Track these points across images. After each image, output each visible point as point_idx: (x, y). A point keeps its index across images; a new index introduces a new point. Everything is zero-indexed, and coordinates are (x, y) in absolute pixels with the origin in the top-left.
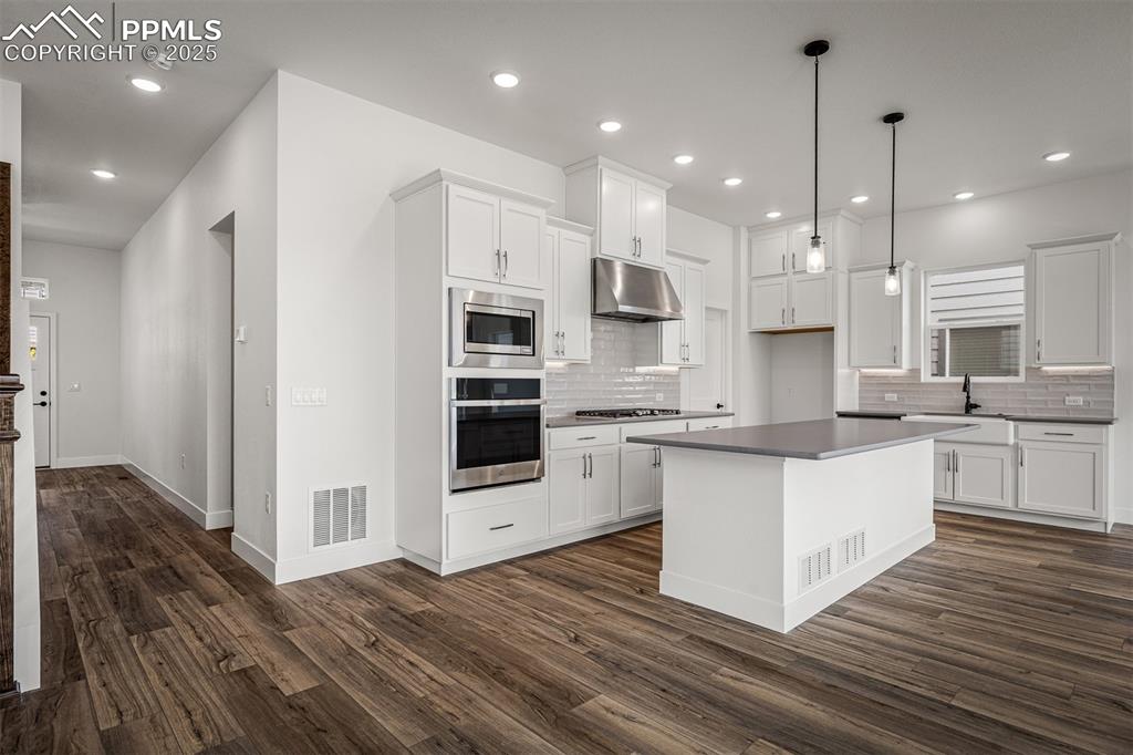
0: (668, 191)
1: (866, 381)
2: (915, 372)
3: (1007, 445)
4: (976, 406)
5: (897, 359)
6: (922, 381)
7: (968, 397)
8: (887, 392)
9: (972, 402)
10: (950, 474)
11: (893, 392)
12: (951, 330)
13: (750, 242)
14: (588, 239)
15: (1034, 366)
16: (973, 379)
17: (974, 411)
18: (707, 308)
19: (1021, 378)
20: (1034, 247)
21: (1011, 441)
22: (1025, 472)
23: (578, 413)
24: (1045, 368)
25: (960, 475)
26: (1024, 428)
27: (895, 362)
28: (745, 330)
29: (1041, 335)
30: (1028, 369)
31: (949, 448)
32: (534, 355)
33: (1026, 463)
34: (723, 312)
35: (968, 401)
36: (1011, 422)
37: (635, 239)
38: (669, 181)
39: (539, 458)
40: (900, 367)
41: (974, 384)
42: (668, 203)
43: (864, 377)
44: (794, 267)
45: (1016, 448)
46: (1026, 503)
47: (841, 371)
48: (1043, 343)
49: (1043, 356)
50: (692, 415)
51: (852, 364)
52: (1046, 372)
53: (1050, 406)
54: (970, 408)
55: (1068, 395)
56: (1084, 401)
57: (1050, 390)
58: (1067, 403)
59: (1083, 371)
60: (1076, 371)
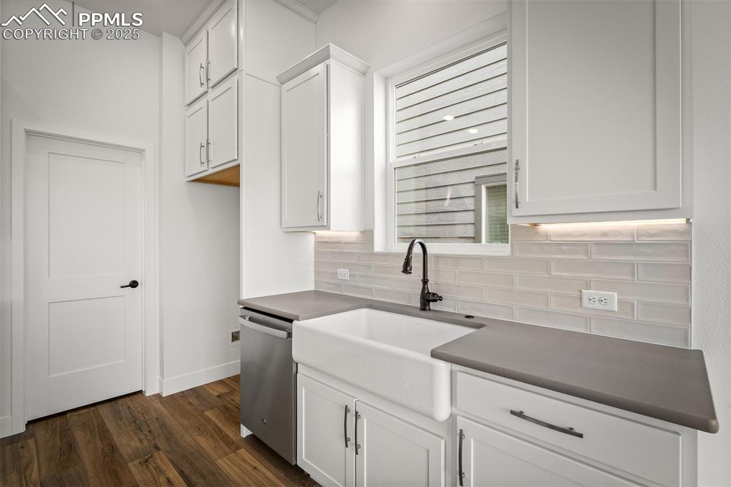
2: (365, 236)
6: (377, 249)
7: (425, 280)
8: (340, 266)
10: (351, 452)
11: (345, 265)
17: (432, 306)
19: (507, 249)
21: (442, 410)
24: (545, 226)
27: (320, 220)
30: (514, 228)
35: (425, 288)
36: (443, 363)
44: (208, 80)
54: (427, 301)
55: (588, 287)
56: (619, 302)
57: (554, 273)
58: (586, 303)
59: (619, 233)
60: (605, 234)
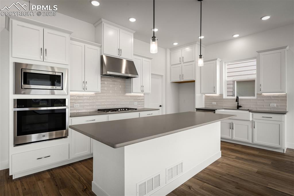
0: (134, 34)
1: (207, 98)
2: (221, 95)
3: (249, 121)
4: (240, 107)
5: (215, 91)
6: (224, 98)
7: (238, 104)
8: (213, 101)
9: (239, 105)
10: (231, 130)
11: (215, 101)
12: (237, 82)
13: (170, 53)
14: (99, 49)
15: (259, 93)
16: (240, 98)
17: (240, 108)
18: (152, 74)
19: (255, 98)
20: (259, 52)
21: (251, 119)
22: (256, 130)
23: (99, 110)
24: (263, 94)
25: (234, 131)
26: (255, 115)
27: (215, 92)
28: (169, 82)
29: (262, 83)
30: (257, 94)
31: (231, 121)
32: (62, 89)
33: (256, 127)
34: (162, 76)
35: (238, 105)
36: (251, 113)
37: (119, 49)
38: (135, 30)
39: (65, 129)
40: (216, 93)
41: (240, 99)
42: (134, 38)
43: (206, 97)
44: (183, 61)
45: (253, 122)
46: (256, 141)
47: (198, 95)
48: (262, 85)
49: (262, 90)
50: (149, 109)
51: (202, 93)
52: (264, 95)
53: (265, 107)
54: (239, 107)
55: (271, 103)
56: (276, 105)
57: (265, 101)
58: (271, 106)
59: (276, 95)
60: (274, 95)
